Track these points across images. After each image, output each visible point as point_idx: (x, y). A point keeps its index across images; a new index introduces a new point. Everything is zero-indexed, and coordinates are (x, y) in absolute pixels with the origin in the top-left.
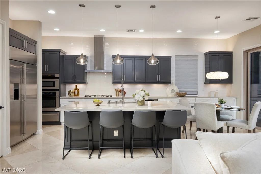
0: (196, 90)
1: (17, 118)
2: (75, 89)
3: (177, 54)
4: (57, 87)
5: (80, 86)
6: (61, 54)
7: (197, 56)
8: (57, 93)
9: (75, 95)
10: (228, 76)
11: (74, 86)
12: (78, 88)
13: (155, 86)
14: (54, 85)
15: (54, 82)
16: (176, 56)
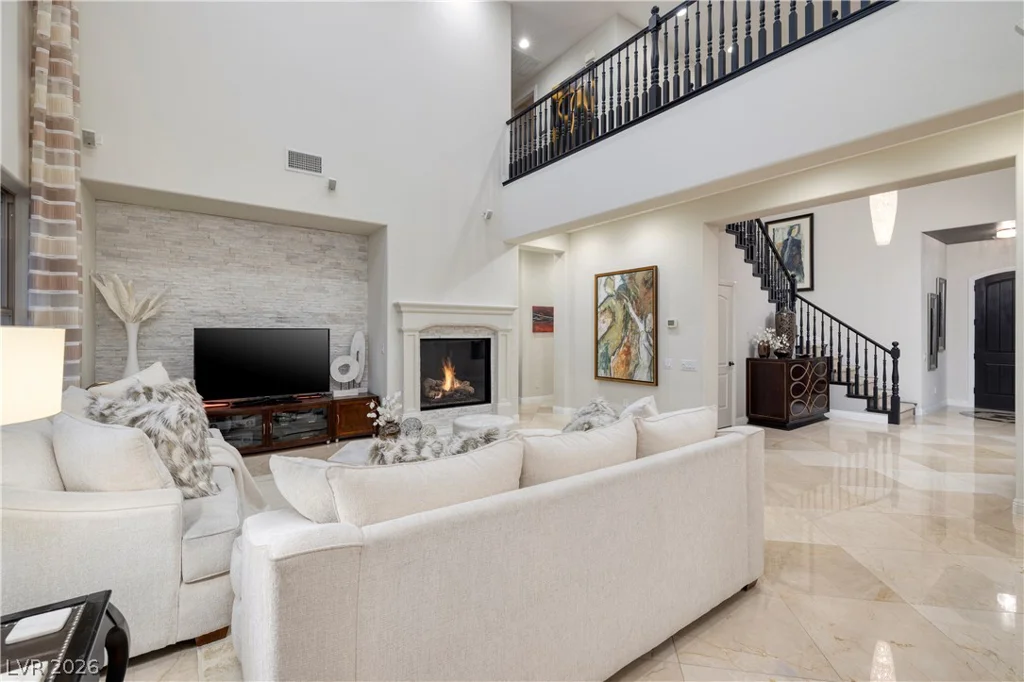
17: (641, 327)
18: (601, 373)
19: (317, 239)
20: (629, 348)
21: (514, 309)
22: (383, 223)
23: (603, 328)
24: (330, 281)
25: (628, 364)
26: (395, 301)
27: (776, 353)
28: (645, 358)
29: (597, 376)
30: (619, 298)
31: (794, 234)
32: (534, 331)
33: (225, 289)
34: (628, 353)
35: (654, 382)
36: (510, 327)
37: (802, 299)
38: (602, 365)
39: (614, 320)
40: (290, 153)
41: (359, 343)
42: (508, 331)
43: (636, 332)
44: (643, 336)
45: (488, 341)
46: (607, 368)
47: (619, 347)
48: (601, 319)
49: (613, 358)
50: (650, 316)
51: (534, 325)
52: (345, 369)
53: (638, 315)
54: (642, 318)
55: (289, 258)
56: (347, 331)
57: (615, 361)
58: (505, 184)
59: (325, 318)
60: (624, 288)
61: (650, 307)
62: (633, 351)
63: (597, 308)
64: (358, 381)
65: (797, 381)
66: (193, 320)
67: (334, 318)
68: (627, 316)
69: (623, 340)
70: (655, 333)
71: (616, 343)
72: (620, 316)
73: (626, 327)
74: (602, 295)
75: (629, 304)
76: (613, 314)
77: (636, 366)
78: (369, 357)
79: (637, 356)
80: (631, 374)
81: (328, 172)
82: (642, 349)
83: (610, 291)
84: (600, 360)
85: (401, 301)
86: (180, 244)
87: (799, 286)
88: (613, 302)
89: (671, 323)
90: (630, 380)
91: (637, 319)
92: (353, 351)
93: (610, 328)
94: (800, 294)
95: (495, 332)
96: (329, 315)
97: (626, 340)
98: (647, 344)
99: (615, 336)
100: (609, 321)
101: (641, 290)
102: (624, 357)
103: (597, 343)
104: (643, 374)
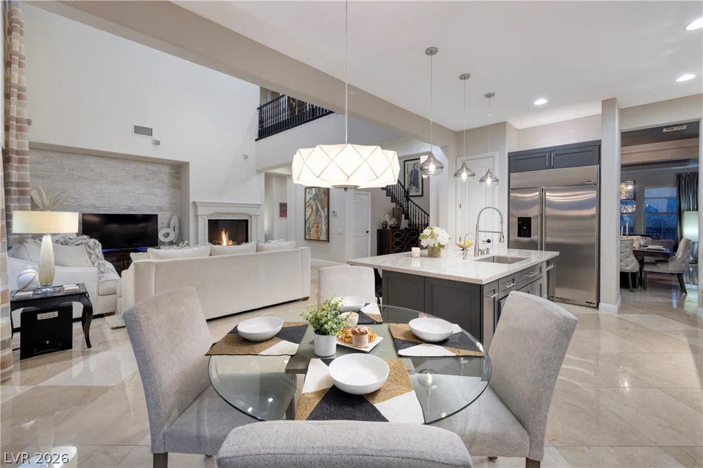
18: (307, 237)
19: (150, 167)
20: (318, 224)
21: (260, 205)
22: (187, 161)
23: (308, 214)
24: (158, 189)
25: (318, 232)
26: (193, 200)
27: (390, 227)
28: (324, 229)
29: (305, 239)
30: (314, 200)
31: (415, 167)
32: (281, 216)
33: (98, 193)
34: (318, 227)
35: (328, 240)
36: (258, 214)
37: (411, 201)
38: (307, 233)
39: (312, 211)
40: (135, 126)
41: (174, 222)
42: (258, 216)
44: (324, 219)
45: (247, 221)
46: (310, 235)
47: (314, 224)
48: (307, 209)
50: (326, 209)
51: (280, 213)
52: (167, 235)
53: (321, 208)
54: (323, 210)
55: (134, 177)
56: (168, 215)
57: (313, 230)
58: (256, 140)
59: (155, 209)
60: (316, 195)
61: (326, 205)
63: (305, 204)
64: (174, 242)
65: (397, 240)
66: (80, 210)
67: (161, 209)
68: (317, 208)
69: (316, 220)
70: (328, 217)
71: (313, 222)
72: (314, 208)
73: (317, 214)
74: (308, 198)
75: (318, 203)
76: (312, 207)
77: (321, 233)
78: (180, 229)
80: (319, 237)
81: (156, 136)
83: (310, 196)
84: (307, 231)
85: (196, 201)
86: (73, 170)
87: (411, 194)
88: (312, 201)
89: (334, 212)
90: (318, 240)
91: (321, 210)
92: (172, 226)
93: (311, 214)
94: (411, 198)
95: (251, 217)
96: (158, 207)
98: (325, 222)
99: (313, 218)
100: (310, 211)
101: (323, 196)
102: (316, 229)
103: (305, 222)
104: (323, 237)
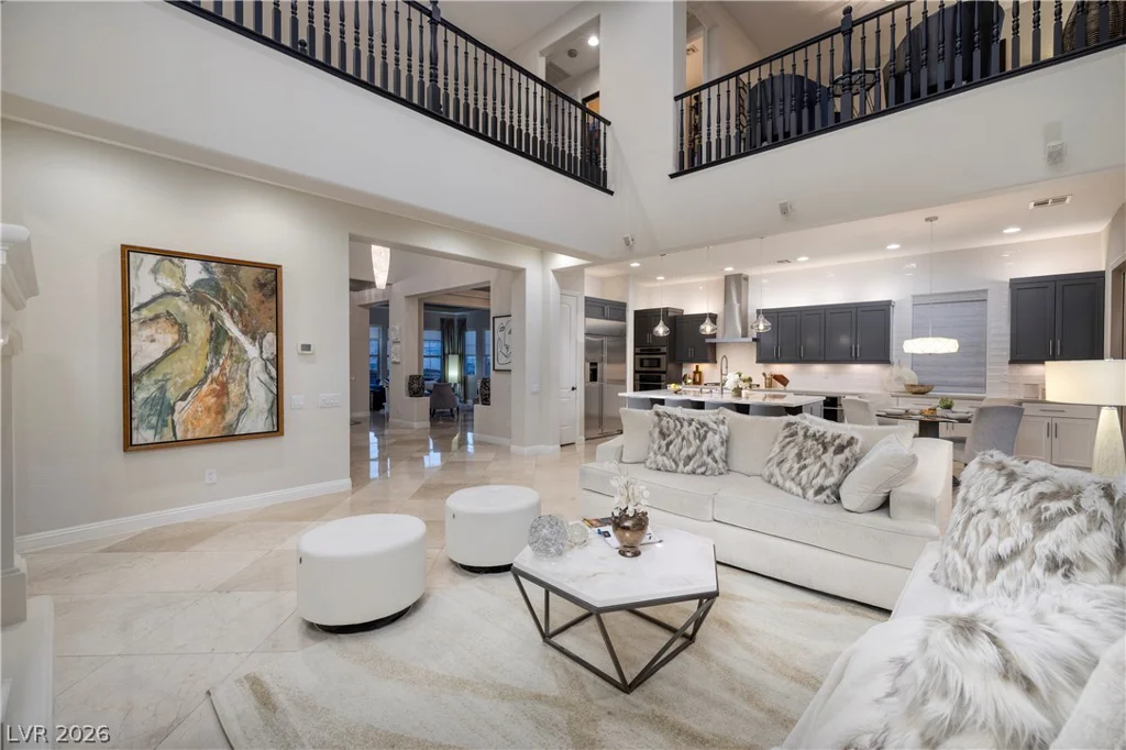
0: (981, 380)
1: (595, 411)
2: (695, 373)
3: (918, 293)
4: (663, 368)
5: (704, 367)
6: (670, 314)
7: (985, 291)
8: (663, 376)
9: (695, 382)
10: (957, 346)
11: (693, 367)
12: (700, 369)
13: (857, 368)
14: (659, 366)
15: (659, 360)
16: (914, 296)
17: (252, 351)
20: (224, 386)
28: (260, 397)
35: (278, 431)
43: (240, 358)
44: (257, 366)
47: (202, 382)
49: (180, 405)
50: (271, 337)
53: (245, 333)
54: (254, 339)
62: (234, 389)
69: (208, 371)
70: (277, 361)
73: (216, 351)
75: (225, 316)
77: (241, 413)
79: (245, 396)
80: (230, 427)
82: (255, 385)
89: (306, 347)
90: (227, 437)
91: (244, 341)
97: (216, 372)
98: (264, 377)
102: (211, 400)
